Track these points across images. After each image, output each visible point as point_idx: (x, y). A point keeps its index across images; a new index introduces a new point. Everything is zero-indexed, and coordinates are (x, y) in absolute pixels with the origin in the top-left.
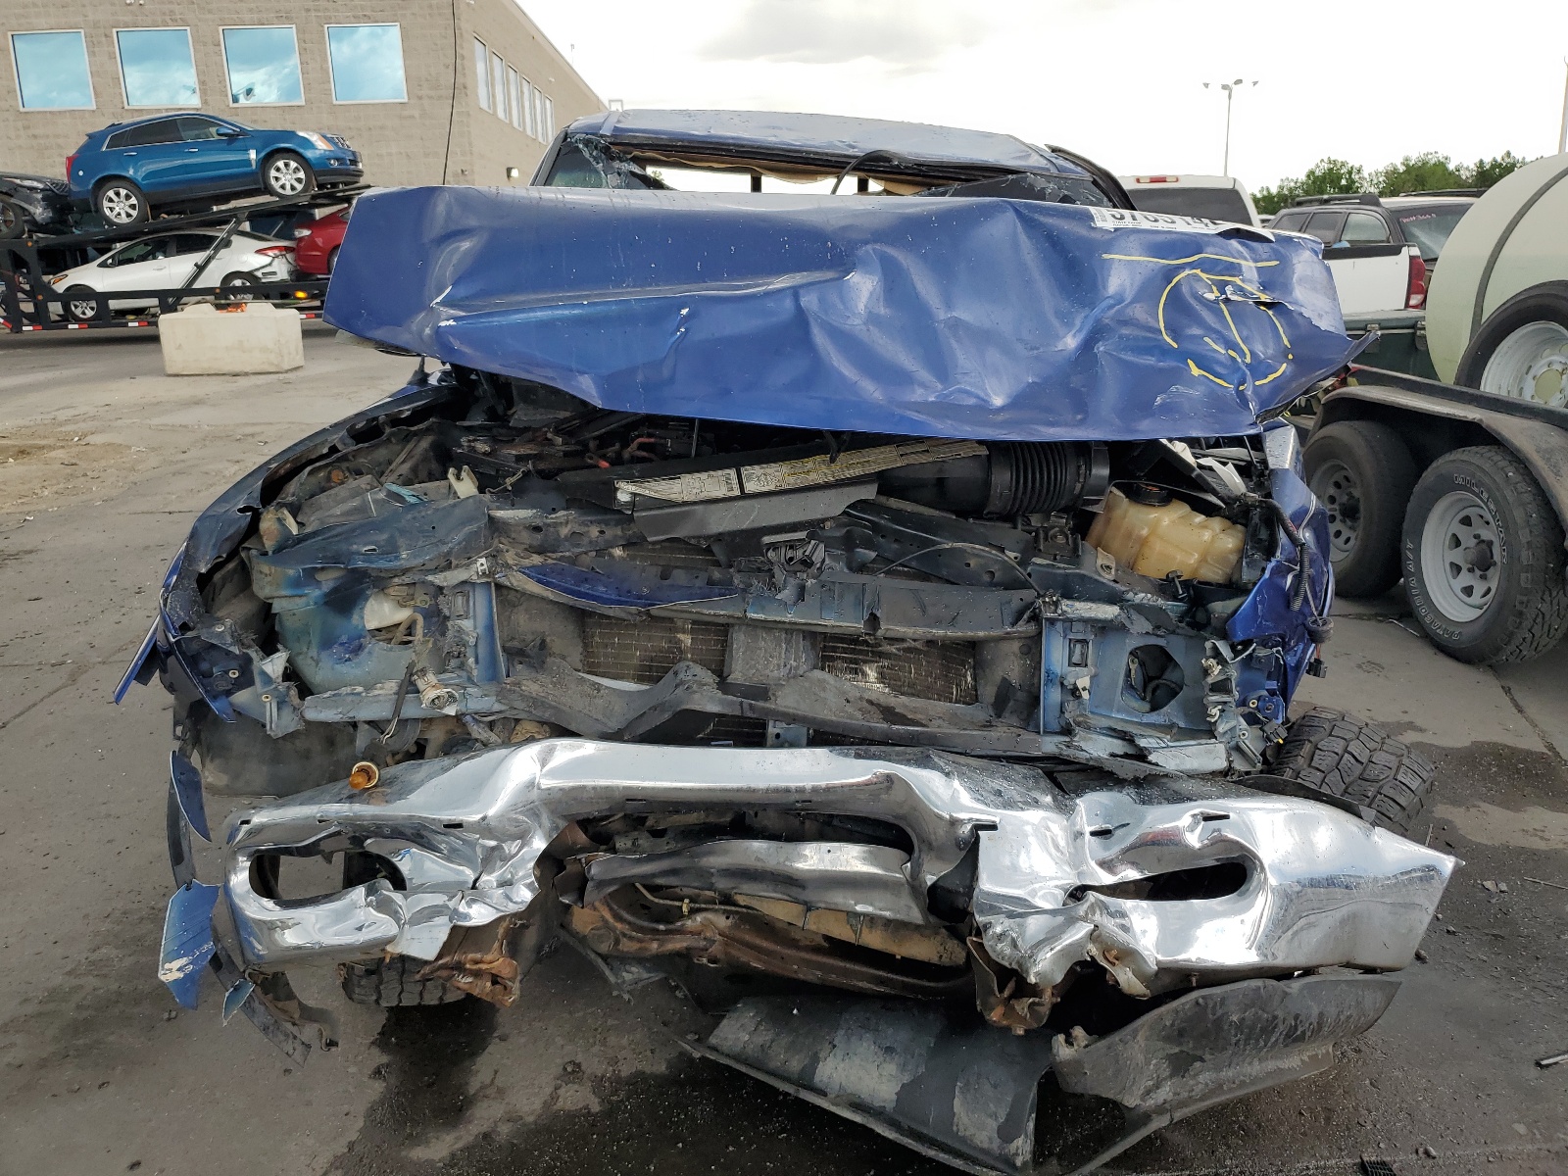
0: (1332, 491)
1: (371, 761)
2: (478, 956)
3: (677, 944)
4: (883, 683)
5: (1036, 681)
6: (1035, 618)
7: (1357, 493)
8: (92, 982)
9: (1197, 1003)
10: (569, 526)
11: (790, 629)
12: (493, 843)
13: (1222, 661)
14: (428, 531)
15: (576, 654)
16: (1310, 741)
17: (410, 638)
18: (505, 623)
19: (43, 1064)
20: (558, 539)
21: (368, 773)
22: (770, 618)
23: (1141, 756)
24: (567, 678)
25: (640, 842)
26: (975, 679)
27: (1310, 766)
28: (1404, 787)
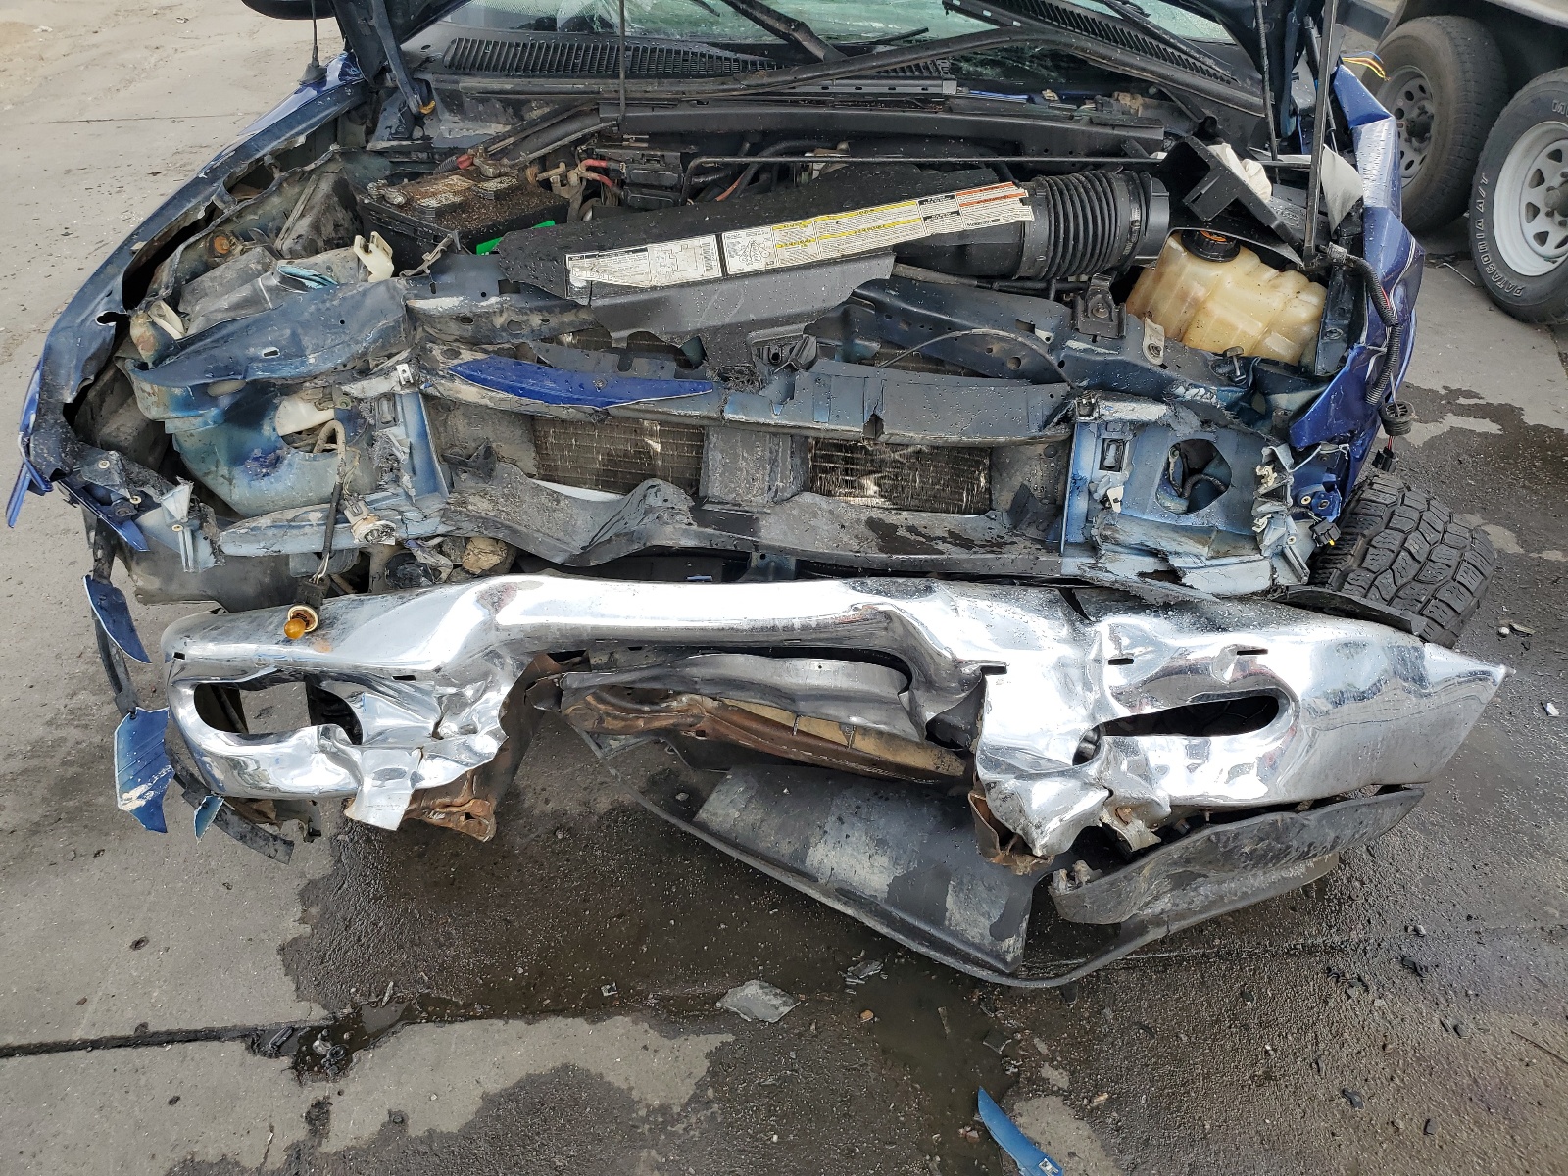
0: (1401, 103)
1: (307, 603)
2: (447, 800)
3: (664, 722)
4: (882, 496)
5: (1060, 487)
6: (1067, 420)
7: (1430, 108)
8: (73, 734)
9: (1209, 839)
10: (505, 315)
11: (777, 432)
12: (452, 690)
13: (1278, 468)
14: (335, 327)
15: (528, 459)
16: (1364, 536)
17: (333, 446)
18: (441, 429)
19: (36, 829)
20: (493, 329)
21: (304, 619)
22: (752, 420)
23: (1173, 576)
24: (521, 487)
25: (617, 656)
26: (989, 480)
27: (1360, 566)
28: (1462, 589)
